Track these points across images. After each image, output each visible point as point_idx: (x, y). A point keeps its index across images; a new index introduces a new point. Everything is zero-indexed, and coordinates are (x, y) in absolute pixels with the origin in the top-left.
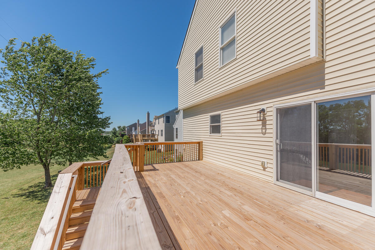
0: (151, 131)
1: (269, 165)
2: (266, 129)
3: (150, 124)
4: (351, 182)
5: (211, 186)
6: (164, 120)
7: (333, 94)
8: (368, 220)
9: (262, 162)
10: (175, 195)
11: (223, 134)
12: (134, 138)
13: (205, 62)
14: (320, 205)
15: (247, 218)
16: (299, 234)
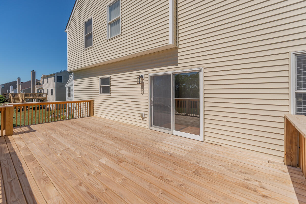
0: (38, 90)
1: (146, 116)
2: (144, 90)
3: (36, 82)
5: (95, 139)
6: (54, 80)
8: (197, 143)
9: (141, 114)
10: (50, 155)
11: (111, 94)
12: (11, 97)
13: (94, 32)
14: (175, 139)
15: (120, 161)
16: (157, 164)
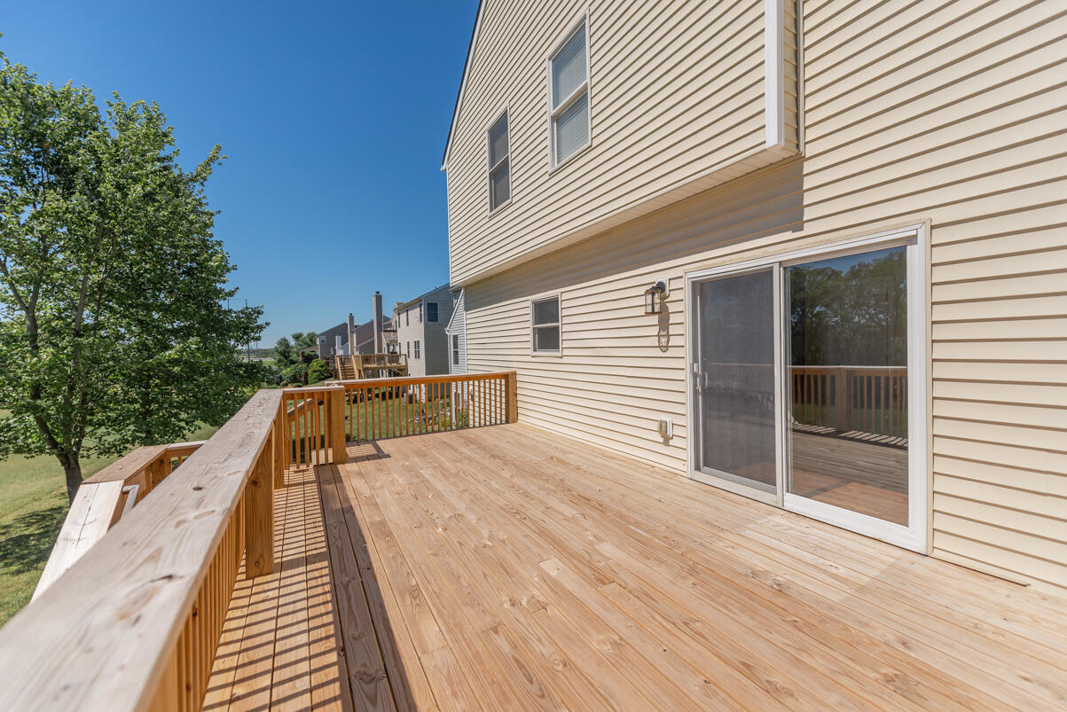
0: (388, 346)
1: (678, 431)
2: (668, 336)
3: (384, 324)
4: (877, 461)
5: (526, 495)
6: (421, 315)
7: (822, 243)
9: (661, 422)
10: (420, 526)
11: (566, 352)
12: (338, 365)
13: (514, 156)
14: (792, 529)
15: (601, 578)
16: (727, 612)
